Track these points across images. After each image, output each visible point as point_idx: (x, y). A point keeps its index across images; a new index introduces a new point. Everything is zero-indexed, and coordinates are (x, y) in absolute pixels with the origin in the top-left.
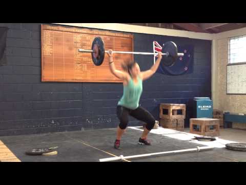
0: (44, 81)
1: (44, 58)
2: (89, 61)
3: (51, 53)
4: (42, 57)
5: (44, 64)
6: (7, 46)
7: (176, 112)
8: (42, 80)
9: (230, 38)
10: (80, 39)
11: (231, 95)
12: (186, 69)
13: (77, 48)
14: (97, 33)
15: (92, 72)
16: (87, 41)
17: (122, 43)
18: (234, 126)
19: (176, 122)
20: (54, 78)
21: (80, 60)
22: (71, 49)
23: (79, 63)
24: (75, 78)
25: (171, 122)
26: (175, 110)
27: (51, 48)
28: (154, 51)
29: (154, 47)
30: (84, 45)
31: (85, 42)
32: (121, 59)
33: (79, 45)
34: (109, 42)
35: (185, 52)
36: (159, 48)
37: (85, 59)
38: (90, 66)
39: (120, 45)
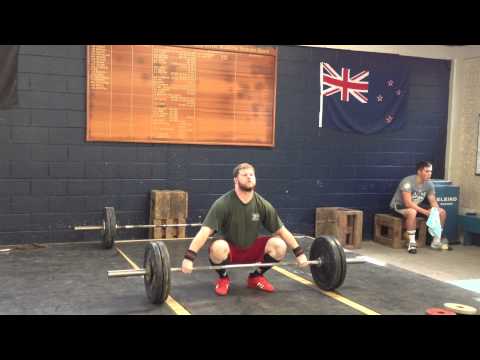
0: (92, 140)
1: (92, 95)
2: (183, 103)
3: (106, 86)
4: (88, 92)
5: (91, 106)
6: (19, 70)
8: (88, 139)
10: (166, 57)
13: (159, 75)
15: (190, 125)
16: (179, 61)
17: (253, 67)
20: (110, 135)
21: (165, 99)
22: (146, 77)
23: (162, 106)
24: (152, 135)
27: (106, 75)
28: (322, 83)
29: (322, 74)
30: (172, 69)
31: (175, 64)
32: (249, 98)
33: (162, 70)
34: (225, 63)
35: (390, 83)
36: (332, 77)
37: (175, 98)
38: (185, 112)
39: (249, 70)
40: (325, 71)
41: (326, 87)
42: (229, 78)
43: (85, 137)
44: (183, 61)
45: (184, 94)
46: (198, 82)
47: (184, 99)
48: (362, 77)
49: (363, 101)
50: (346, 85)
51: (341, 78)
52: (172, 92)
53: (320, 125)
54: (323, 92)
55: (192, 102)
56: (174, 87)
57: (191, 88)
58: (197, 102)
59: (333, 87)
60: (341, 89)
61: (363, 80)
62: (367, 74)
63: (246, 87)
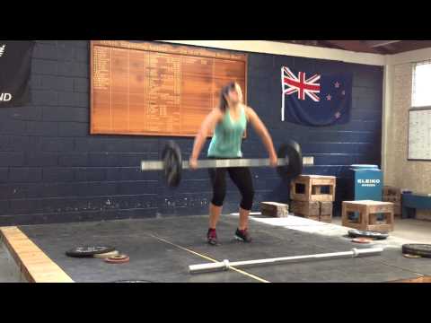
0: (96, 133)
1: (94, 93)
2: (170, 101)
3: (106, 86)
4: (92, 92)
5: (94, 104)
6: (33, 71)
7: (318, 190)
8: (92, 132)
9: (415, 63)
10: (157, 61)
11: (414, 162)
12: (338, 115)
13: (150, 77)
14: (185, 52)
15: (176, 119)
16: (167, 65)
17: (227, 70)
18: (419, 215)
19: (318, 206)
20: (111, 129)
21: (155, 98)
22: (140, 79)
23: (154, 104)
24: (145, 128)
25: (310, 207)
26: (317, 186)
27: (106, 77)
28: (283, 84)
29: (283, 76)
30: (161, 72)
31: (165, 67)
33: (153, 73)
34: (205, 67)
35: (337, 85)
36: (292, 79)
37: (165, 96)
38: (173, 109)
39: (225, 73)
40: (285, 74)
41: (286, 87)
42: (208, 79)
43: (89, 131)
44: (171, 65)
45: (171, 93)
46: (183, 83)
47: (172, 98)
48: (315, 80)
49: (316, 100)
50: (302, 86)
51: (298, 80)
52: (162, 91)
53: (283, 119)
54: (284, 91)
55: (178, 100)
56: (164, 87)
57: (178, 89)
58: (182, 100)
59: (292, 87)
60: (299, 89)
61: (315, 82)
62: (319, 77)
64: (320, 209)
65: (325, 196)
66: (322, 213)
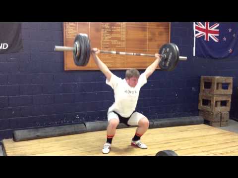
0: (68, 69)
1: (67, 41)
2: (119, 45)
4: (65, 40)
7: (219, 104)
8: (65, 69)
12: (230, 51)
19: (220, 116)
21: (108, 43)
22: (97, 30)
23: (107, 48)
25: (214, 116)
26: (219, 101)
27: (74, 29)
28: (195, 30)
29: (195, 25)
32: (155, 41)
33: (106, 25)
35: (230, 30)
36: (200, 27)
37: (114, 42)
41: (197, 32)
42: (144, 29)
43: (63, 68)
45: (119, 39)
46: (127, 32)
47: (120, 43)
48: (216, 27)
49: (216, 41)
50: (207, 31)
51: (204, 27)
52: (113, 39)
53: (194, 55)
54: (195, 35)
55: (124, 44)
56: (114, 35)
57: (123, 37)
58: (126, 44)
59: (201, 33)
60: (205, 34)
61: (216, 29)
62: (218, 25)
63: (154, 34)
64: (221, 117)
65: (224, 108)
66: (222, 120)
